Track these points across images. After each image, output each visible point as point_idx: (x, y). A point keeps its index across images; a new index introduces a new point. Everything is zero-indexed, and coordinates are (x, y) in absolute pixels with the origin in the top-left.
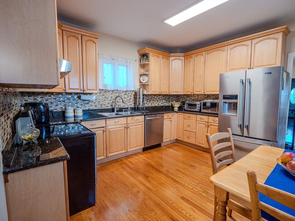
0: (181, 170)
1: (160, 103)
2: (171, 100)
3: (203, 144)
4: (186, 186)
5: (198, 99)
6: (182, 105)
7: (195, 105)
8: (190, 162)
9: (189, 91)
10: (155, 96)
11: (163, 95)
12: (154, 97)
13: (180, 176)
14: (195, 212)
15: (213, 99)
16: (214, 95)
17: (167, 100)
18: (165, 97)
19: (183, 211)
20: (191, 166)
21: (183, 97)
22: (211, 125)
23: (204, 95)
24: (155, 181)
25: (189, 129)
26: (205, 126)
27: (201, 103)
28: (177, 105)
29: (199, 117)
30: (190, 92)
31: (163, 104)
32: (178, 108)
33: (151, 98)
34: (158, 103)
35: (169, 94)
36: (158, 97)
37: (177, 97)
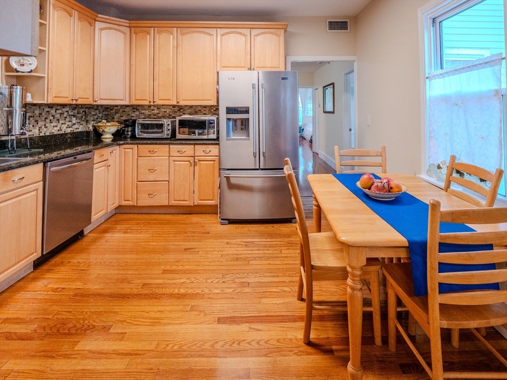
0: (174, 268)
1: (64, 127)
2: (92, 119)
3: (186, 201)
4: (207, 294)
5: (159, 115)
6: (124, 127)
7: (161, 126)
8: (178, 243)
9: (143, 97)
10: (52, 107)
11: (70, 105)
12: (48, 112)
13: (182, 281)
14: (259, 330)
15: (190, 114)
16: (191, 107)
17: (82, 117)
18: (76, 111)
19: (241, 344)
20: (185, 249)
21: (121, 110)
22: (199, 161)
23: (171, 107)
24: (135, 325)
25: (152, 177)
26: (189, 165)
27: (173, 123)
28: (109, 129)
29: (175, 148)
30: (146, 100)
31: (71, 129)
32: (113, 134)
33: (40, 114)
34: (59, 126)
35: (95, 103)
36: (60, 111)
37: (108, 111)
